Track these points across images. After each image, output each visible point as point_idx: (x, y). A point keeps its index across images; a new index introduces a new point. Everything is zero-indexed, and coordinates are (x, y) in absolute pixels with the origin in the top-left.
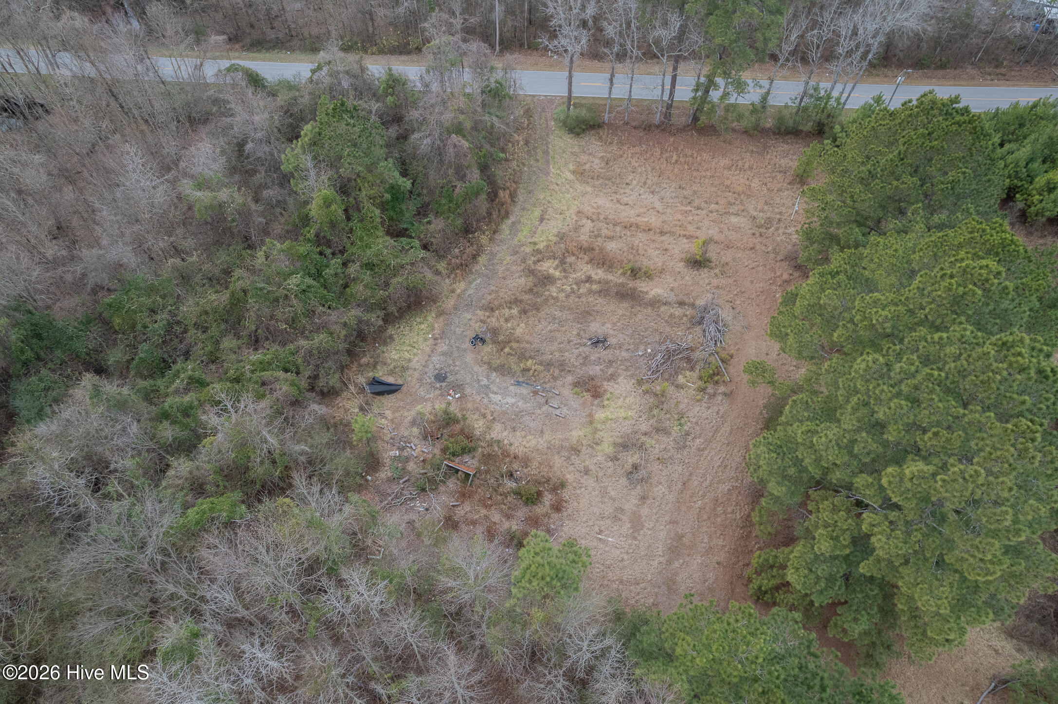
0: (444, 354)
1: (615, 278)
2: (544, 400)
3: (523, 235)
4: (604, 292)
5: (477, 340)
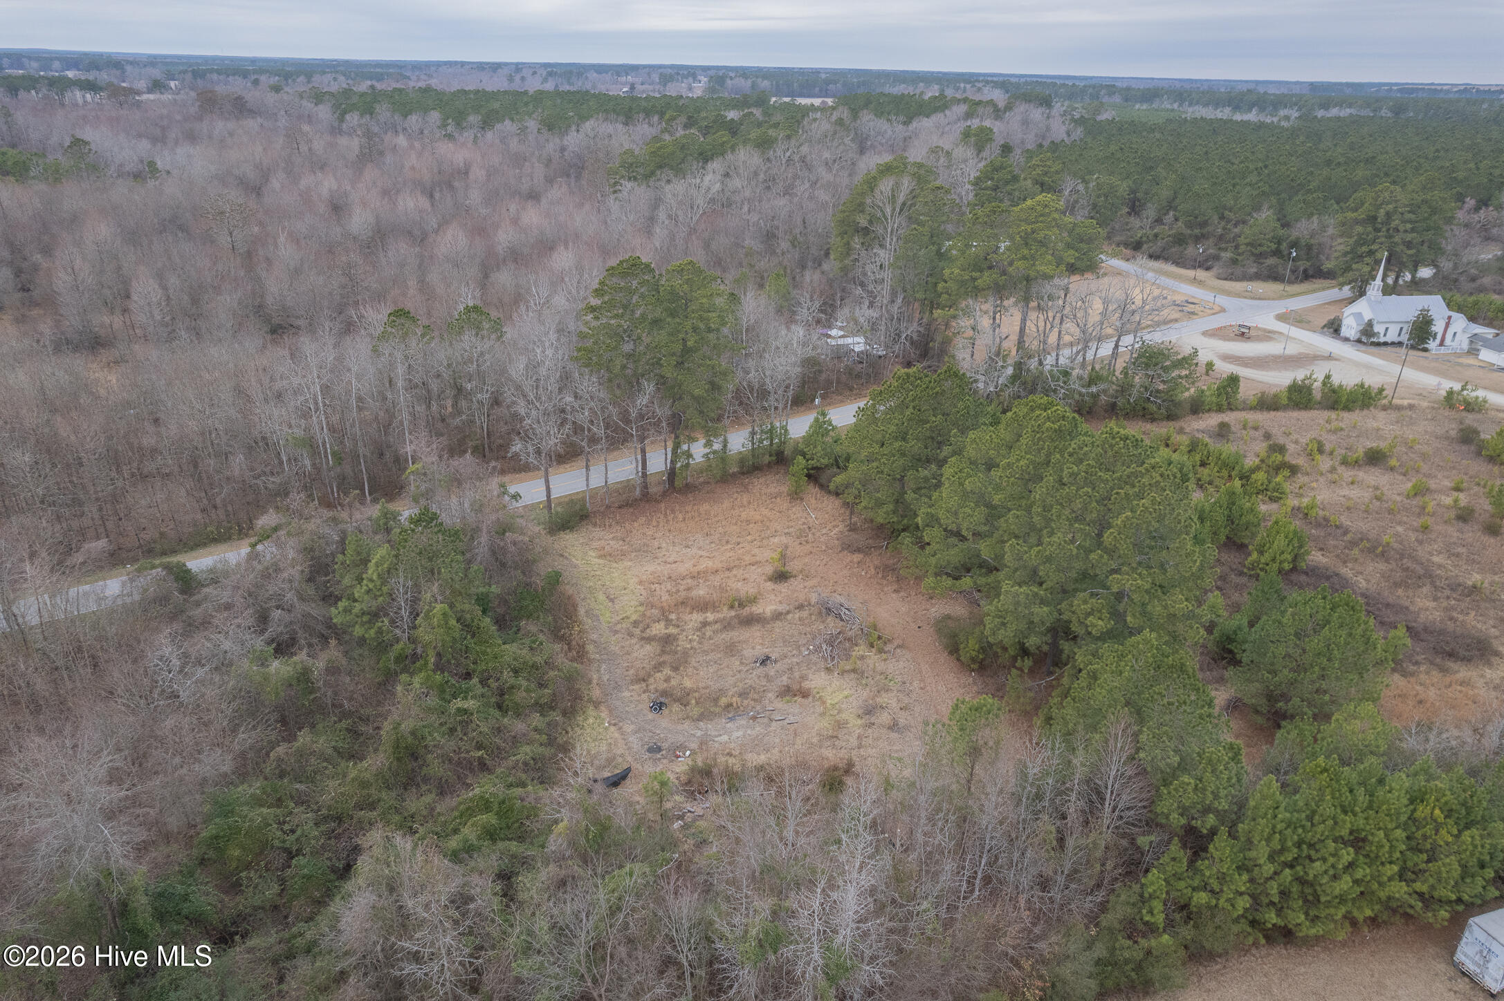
0: (636, 732)
1: (726, 613)
2: (766, 720)
3: (606, 617)
5: (658, 707)
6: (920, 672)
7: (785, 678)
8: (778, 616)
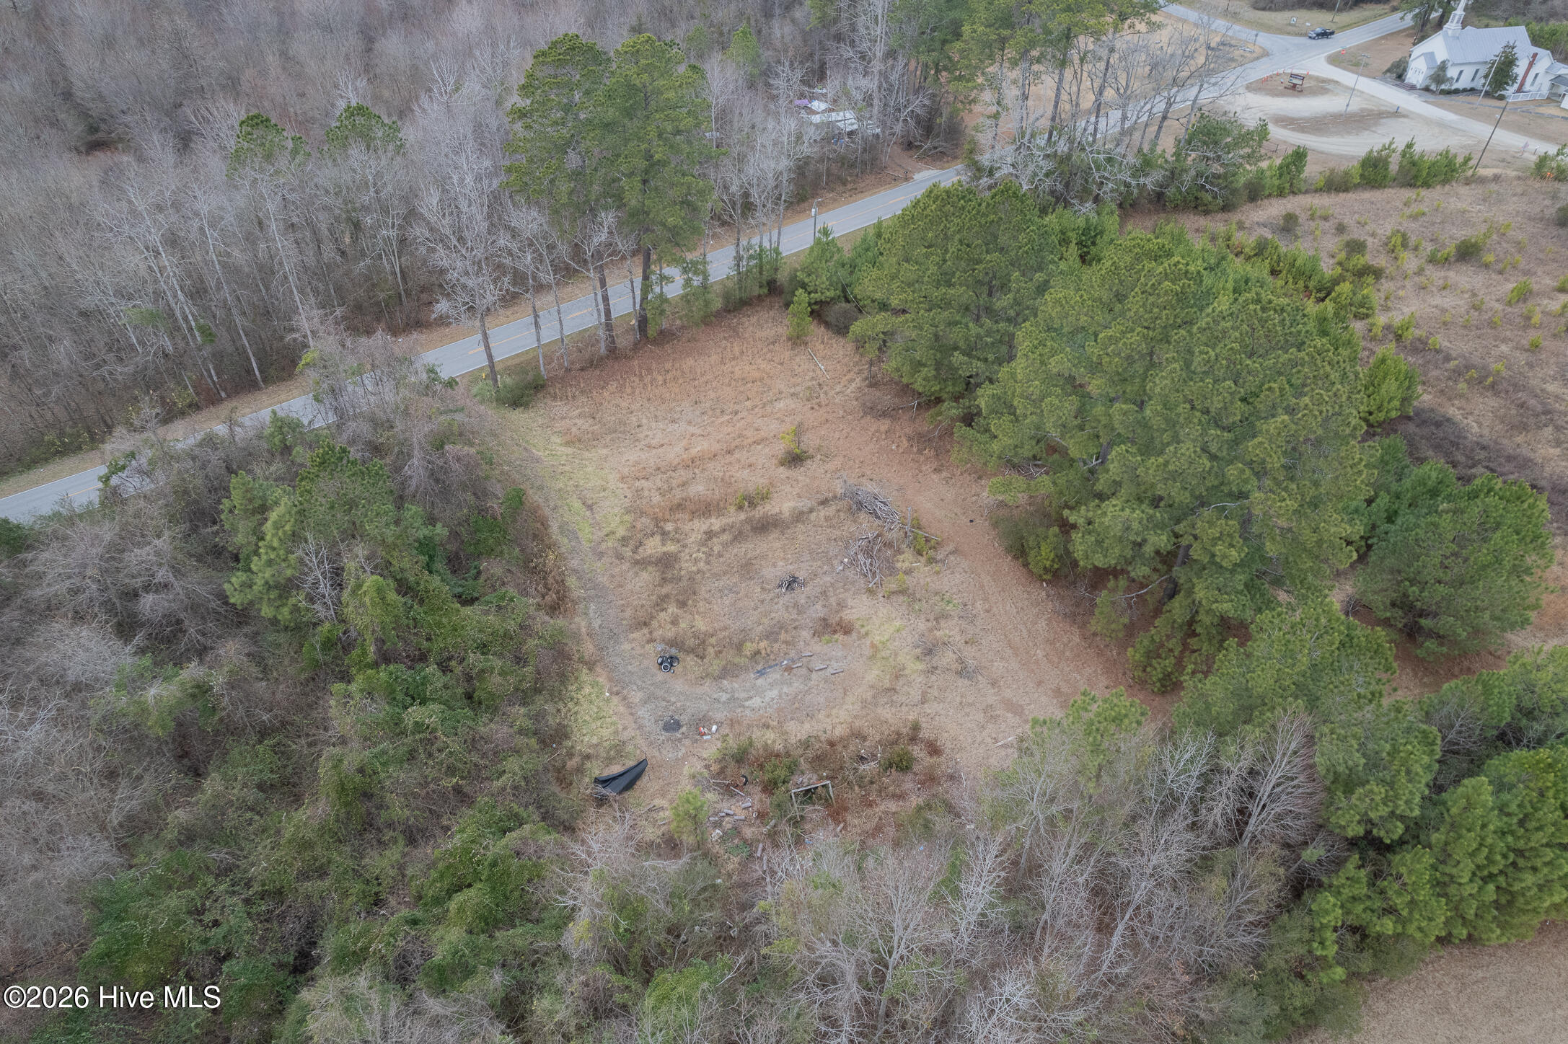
0: (645, 702)
1: (735, 517)
2: (804, 671)
3: (586, 533)
4: (739, 537)
5: (668, 662)
6: (982, 587)
7: (818, 606)
8: (799, 517)
